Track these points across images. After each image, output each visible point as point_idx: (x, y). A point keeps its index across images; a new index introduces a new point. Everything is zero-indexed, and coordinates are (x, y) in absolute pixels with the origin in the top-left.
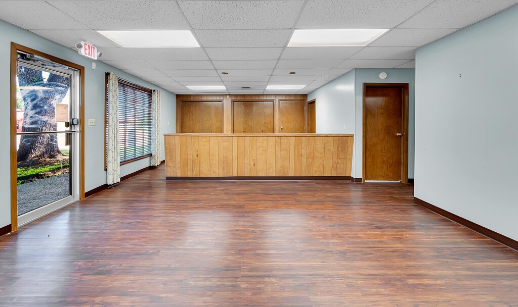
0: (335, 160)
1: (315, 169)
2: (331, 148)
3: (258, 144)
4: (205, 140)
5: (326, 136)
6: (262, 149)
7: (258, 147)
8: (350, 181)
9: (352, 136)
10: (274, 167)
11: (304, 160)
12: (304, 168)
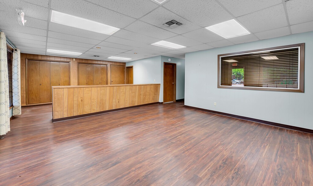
0: (154, 95)
1: (146, 100)
2: (152, 90)
3: (121, 90)
4: (88, 90)
5: (151, 85)
6: (123, 93)
7: (121, 92)
8: (158, 104)
9: (160, 84)
10: (128, 102)
11: (142, 97)
12: (142, 101)
